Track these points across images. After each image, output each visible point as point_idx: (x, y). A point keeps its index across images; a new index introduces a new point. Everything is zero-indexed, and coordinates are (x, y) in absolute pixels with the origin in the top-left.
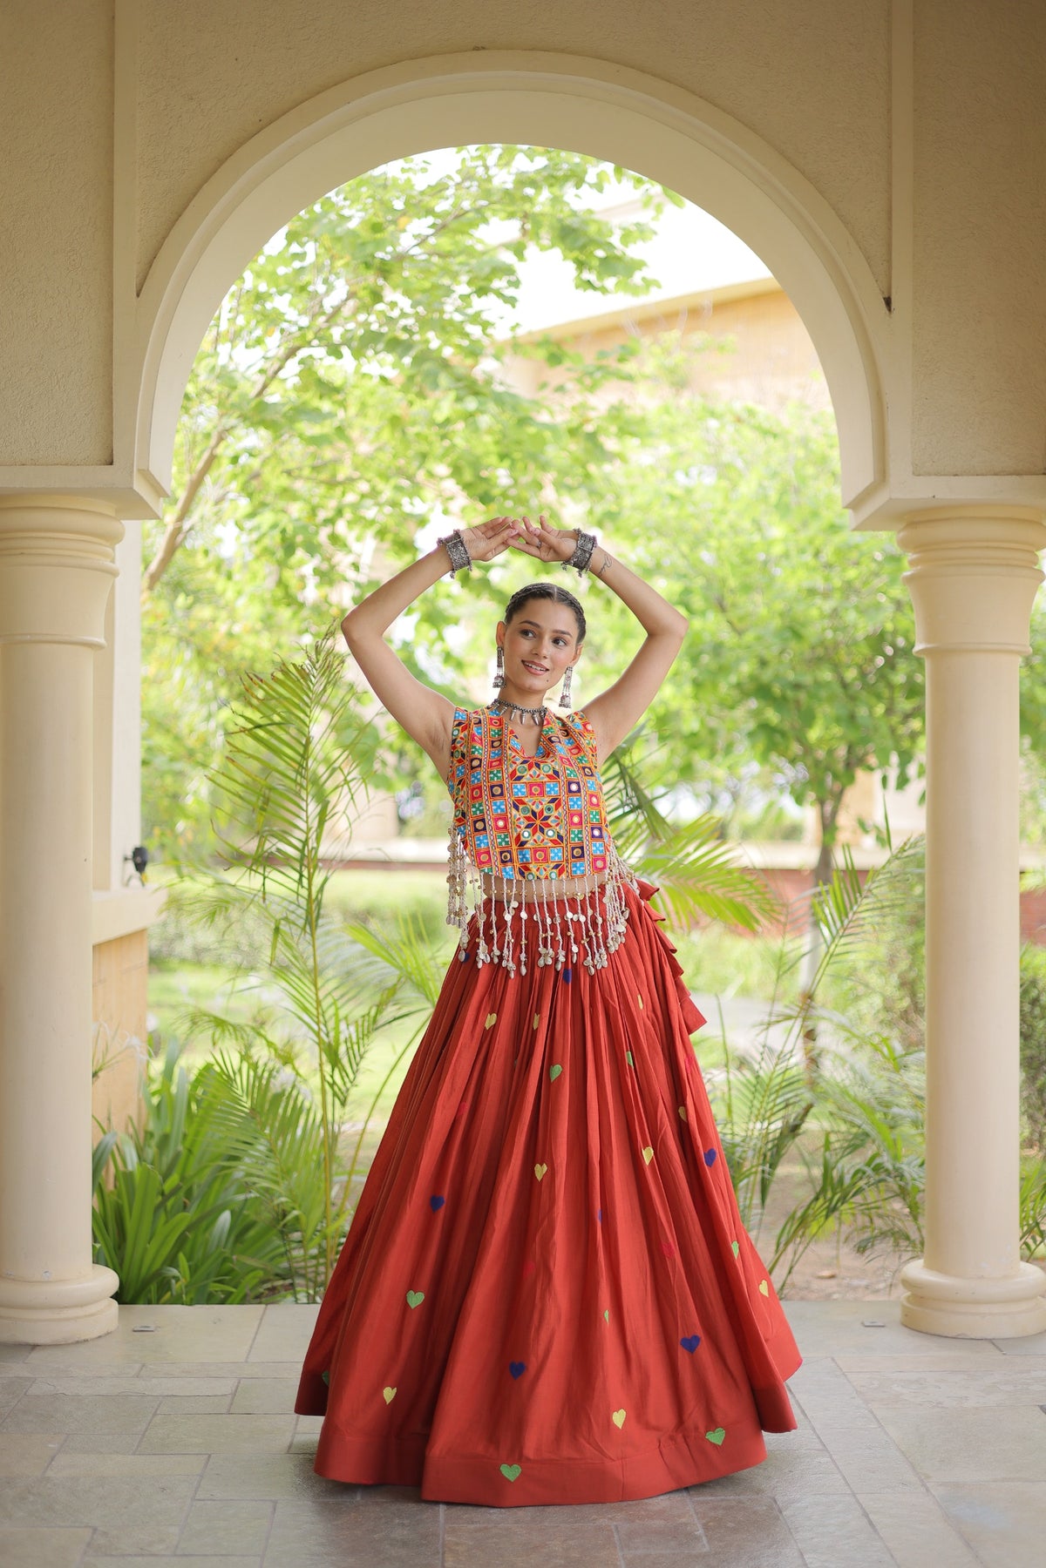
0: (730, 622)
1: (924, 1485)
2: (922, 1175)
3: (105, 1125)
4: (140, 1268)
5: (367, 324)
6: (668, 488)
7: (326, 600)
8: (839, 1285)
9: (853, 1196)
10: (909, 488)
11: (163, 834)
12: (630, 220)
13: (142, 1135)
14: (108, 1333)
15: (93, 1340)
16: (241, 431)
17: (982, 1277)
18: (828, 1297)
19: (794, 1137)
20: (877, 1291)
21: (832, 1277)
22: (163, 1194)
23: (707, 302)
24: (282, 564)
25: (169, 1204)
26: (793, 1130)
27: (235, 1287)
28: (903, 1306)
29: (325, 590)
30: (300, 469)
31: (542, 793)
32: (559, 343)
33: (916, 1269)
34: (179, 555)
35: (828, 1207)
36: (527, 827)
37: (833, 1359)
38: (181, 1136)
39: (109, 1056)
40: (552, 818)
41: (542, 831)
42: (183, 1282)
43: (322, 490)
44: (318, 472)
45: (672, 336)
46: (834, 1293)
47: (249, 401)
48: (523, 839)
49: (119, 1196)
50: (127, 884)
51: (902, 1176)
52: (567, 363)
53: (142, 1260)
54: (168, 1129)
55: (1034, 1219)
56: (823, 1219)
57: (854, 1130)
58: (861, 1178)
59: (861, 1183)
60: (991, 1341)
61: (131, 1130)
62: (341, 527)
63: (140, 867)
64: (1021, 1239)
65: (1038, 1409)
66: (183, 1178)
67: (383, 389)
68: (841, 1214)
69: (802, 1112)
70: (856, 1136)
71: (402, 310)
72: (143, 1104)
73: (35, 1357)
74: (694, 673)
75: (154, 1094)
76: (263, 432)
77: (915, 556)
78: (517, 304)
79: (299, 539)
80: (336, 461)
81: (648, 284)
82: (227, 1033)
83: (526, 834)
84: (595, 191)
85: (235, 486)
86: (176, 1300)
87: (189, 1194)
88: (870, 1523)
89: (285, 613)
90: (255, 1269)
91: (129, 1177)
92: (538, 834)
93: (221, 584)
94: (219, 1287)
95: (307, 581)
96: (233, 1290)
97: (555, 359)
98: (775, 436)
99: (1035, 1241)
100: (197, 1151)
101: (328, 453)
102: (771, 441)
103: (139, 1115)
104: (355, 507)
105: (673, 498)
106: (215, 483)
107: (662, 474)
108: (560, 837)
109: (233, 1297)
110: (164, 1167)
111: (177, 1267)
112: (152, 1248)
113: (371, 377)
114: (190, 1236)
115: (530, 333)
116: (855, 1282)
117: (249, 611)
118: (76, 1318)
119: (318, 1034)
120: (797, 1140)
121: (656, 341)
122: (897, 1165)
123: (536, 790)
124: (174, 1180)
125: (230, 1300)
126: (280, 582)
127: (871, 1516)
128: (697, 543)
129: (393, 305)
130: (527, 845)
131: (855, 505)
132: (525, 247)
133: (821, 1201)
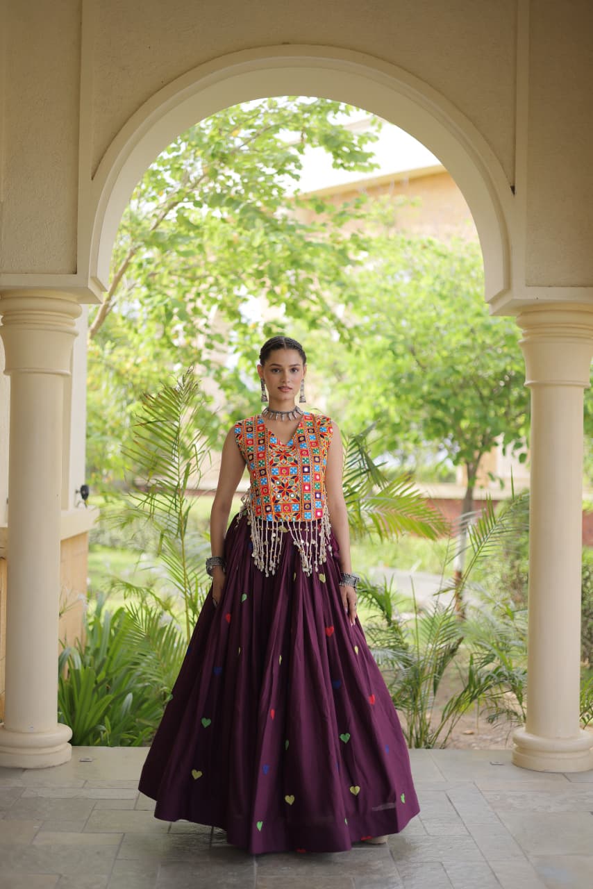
0: (418, 361)
1: (526, 856)
2: (524, 678)
3: (63, 642)
4: (84, 725)
5: (214, 189)
6: (383, 285)
7: (190, 345)
8: (475, 738)
9: (486, 689)
10: (523, 293)
11: (97, 477)
12: (363, 131)
13: (83, 648)
14: (66, 763)
15: (57, 766)
16: (143, 249)
17: (559, 738)
18: (470, 745)
19: (452, 657)
20: (497, 742)
21: (472, 734)
22: (96, 682)
23: (405, 178)
24: (165, 324)
25: (100, 689)
26: (453, 652)
27: (136, 736)
28: (514, 754)
29: (190, 338)
30: (176, 271)
31: (287, 473)
32: (323, 199)
33: (521, 732)
34: (108, 318)
35: (471, 697)
36: (279, 492)
37: (474, 784)
38: (106, 650)
39: (68, 604)
40: (293, 487)
41: (288, 494)
42: (108, 733)
43: (188, 283)
44: (186, 273)
45: (385, 198)
46: (473, 743)
47: (149, 232)
48: (277, 499)
49: (71, 682)
50: (77, 506)
51: (514, 679)
52: (326, 211)
53: (85, 721)
54: (98, 645)
55: (588, 704)
56: (468, 703)
57: (487, 652)
58: (490, 680)
59: (490, 683)
60: (563, 774)
61: (77, 645)
62: (199, 303)
63: (85, 496)
64: (581, 715)
65: (589, 813)
66: (107, 674)
67: (222, 225)
68: (479, 700)
69: (457, 642)
70: (488, 655)
71: (234, 181)
72: (84, 631)
73: (26, 775)
74: (397, 390)
75: (90, 624)
76: (155, 249)
77: (526, 331)
78: (300, 180)
79: (176, 310)
80: (197, 266)
81: (372, 167)
82: (132, 592)
83: (279, 496)
84: (345, 115)
85: (140, 281)
86: (104, 744)
87: (110, 682)
88: (496, 878)
89: (167, 352)
90: (148, 726)
91: (77, 672)
92: (286, 496)
93: (131, 335)
94: (128, 736)
95: (179, 334)
96: (135, 738)
97: (320, 209)
98: (445, 257)
99: (588, 718)
100: (115, 658)
101: (192, 261)
102: (442, 259)
103: (82, 637)
104: (207, 292)
105: (386, 290)
106: (128, 278)
107: (380, 277)
108: (298, 498)
109: (135, 742)
110: (96, 667)
111: (104, 724)
112: (90, 715)
113: (216, 218)
114: (111, 706)
115: (305, 194)
116: (485, 737)
117: (146, 350)
118: (49, 754)
119: (185, 593)
120: (455, 657)
121: (377, 200)
122: (511, 673)
123: (284, 471)
124: (102, 675)
125: (134, 744)
126: (165, 335)
127: (497, 875)
128: (400, 316)
129: (229, 178)
130: (279, 502)
131: (492, 302)
132: (304, 147)
133: (467, 693)
